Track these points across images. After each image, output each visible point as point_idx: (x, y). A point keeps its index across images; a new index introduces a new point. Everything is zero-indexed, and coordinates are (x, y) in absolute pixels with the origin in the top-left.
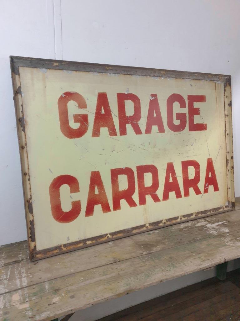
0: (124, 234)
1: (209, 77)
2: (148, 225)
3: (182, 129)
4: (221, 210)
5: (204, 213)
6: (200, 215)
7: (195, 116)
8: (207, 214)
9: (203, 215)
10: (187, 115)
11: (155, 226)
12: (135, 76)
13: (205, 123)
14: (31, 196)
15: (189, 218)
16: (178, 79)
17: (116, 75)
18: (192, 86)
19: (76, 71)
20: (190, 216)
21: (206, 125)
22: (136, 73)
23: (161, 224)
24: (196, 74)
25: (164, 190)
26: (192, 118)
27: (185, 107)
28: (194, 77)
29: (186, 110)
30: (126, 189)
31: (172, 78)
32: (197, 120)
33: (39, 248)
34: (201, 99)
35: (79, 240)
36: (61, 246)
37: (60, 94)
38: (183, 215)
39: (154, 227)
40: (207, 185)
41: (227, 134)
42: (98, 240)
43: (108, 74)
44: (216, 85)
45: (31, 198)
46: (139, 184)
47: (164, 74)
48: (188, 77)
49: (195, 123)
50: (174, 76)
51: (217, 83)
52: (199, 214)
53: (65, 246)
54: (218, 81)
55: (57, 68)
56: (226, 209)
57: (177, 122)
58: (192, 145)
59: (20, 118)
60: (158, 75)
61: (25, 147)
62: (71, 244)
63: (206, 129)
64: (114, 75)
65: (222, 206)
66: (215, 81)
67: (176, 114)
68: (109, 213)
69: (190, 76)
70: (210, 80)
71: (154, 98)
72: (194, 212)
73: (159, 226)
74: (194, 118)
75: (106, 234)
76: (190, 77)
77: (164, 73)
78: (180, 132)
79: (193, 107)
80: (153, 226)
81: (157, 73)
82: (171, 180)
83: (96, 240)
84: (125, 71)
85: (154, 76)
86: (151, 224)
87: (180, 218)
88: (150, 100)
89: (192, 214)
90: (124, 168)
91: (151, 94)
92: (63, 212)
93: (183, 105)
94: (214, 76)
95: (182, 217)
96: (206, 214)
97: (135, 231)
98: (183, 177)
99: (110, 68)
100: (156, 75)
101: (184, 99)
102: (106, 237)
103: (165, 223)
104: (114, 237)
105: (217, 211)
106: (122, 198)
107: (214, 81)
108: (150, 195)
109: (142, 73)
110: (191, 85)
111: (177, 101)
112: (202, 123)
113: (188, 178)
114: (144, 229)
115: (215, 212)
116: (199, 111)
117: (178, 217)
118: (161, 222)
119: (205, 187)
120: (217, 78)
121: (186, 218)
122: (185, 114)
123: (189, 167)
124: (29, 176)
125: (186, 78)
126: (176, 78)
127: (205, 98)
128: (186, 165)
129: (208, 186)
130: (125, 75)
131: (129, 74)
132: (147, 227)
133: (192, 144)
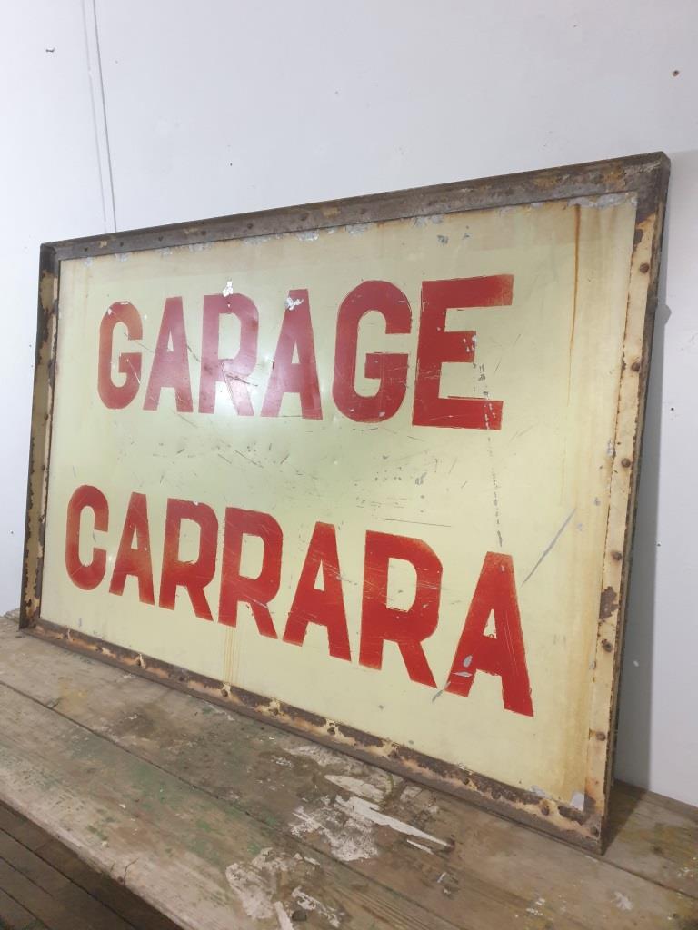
0: (170, 676)
1: (536, 187)
2: (227, 688)
3: (382, 414)
4: (531, 808)
5: (435, 770)
6: (411, 765)
7: (446, 367)
8: (447, 779)
9: (428, 773)
10: (413, 362)
11: (245, 702)
12: (251, 240)
13: (491, 397)
14: (45, 510)
15: (362, 747)
16: (386, 224)
17: (207, 245)
18: (444, 240)
19: (133, 251)
20: (367, 744)
21: (498, 406)
22: (250, 231)
23: (264, 709)
24: (463, 190)
25: (293, 609)
26: (434, 374)
27: (406, 329)
28: (458, 204)
29: (407, 344)
30: (193, 563)
31: (364, 226)
32: (455, 382)
33: (45, 615)
34: (489, 291)
35: (93, 635)
36: (67, 630)
37: (105, 309)
38: (347, 723)
39: (243, 705)
40: (467, 662)
41: (617, 460)
42: (121, 657)
43: (190, 247)
44: (584, 217)
45: (45, 515)
46: (225, 560)
47: (333, 217)
48: (426, 211)
49: (444, 393)
50: (367, 217)
51: (587, 206)
52: (407, 759)
53: (73, 633)
54: (596, 195)
55: (104, 252)
56: (557, 819)
57: (367, 387)
58: (417, 480)
59: (50, 361)
60: (314, 225)
61: (50, 416)
62: (82, 636)
63: (495, 423)
64: (200, 247)
65: (539, 794)
66: (579, 200)
67: (368, 355)
68: (149, 606)
69: (436, 202)
70: (546, 201)
71: (298, 302)
72: (393, 740)
73: (256, 709)
74: (439, 374)
75: (137, 654)
76: (438, 207)
77: (335, 211)
78: (374, 425)
79: (443, 327)
80: (241, 699)
81: (310, 219)
82: (319, 584)
83: (118, 655)
84: (223, 231)
85: (301, 230)
86: (237, 691)
87: (327, 726)
88: (287, 310)
89: (378, 741)
90: (197, 504)
91: (291, 291)
92: (80, 564)
93: (398, 322)
94: (565, 177)
95: (337, 729)
96: (440, 778)
97: (193, 685)
98: (364, 590)
99: (192, 230)
100: (306, 225)
101: (404, 297)
102: (134, 658)
103: (276, 712)
104: (150, 669)
105: (502, 799)
106: (181, 584)
107: (573, 202)
108: (249, 605)
109: (266, 228)
110: (440, 237)
111: (374, 309)
112: (478, 395)
113: (385, 599)
114: (217, 693)
115: (488, 795)
116: (471, 344)
117: (320, 721)
118: (266, 701)
119: (457, 665)
120: (585, 182)
121: (350, 741)
122: (406, 357)
123: (393, 562)
124: (48, 472)
125: (420, 212)
126: (381, 222)
127: (510, 286)
128: (381, 548)
129: (472, 670)
130: (227, 243)
131: (233, 237)
132: (226, 694)
133: (418, 475)
